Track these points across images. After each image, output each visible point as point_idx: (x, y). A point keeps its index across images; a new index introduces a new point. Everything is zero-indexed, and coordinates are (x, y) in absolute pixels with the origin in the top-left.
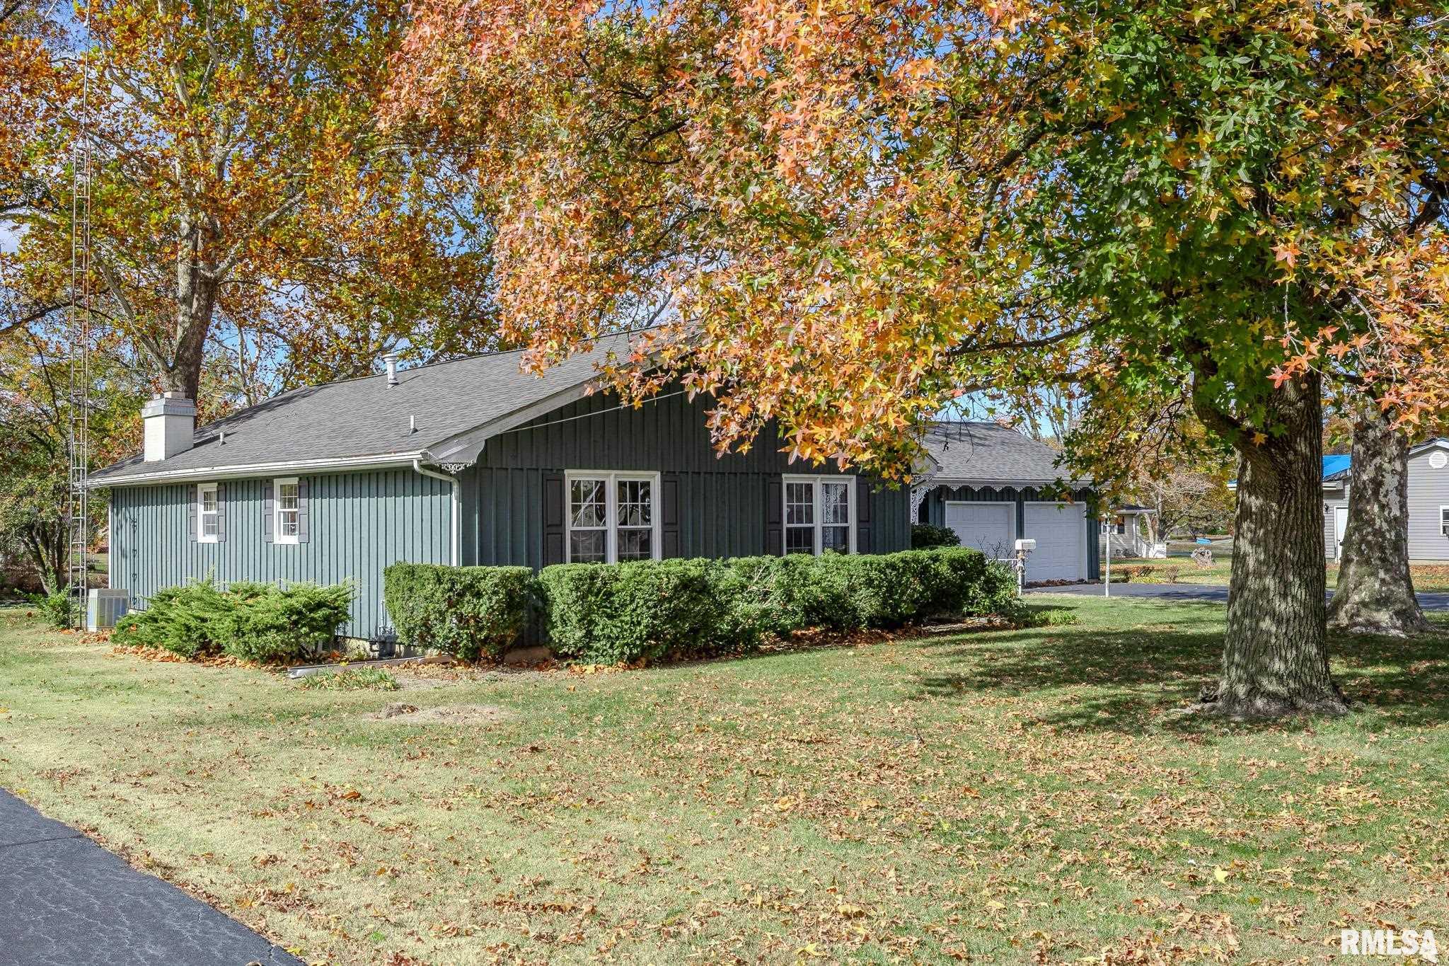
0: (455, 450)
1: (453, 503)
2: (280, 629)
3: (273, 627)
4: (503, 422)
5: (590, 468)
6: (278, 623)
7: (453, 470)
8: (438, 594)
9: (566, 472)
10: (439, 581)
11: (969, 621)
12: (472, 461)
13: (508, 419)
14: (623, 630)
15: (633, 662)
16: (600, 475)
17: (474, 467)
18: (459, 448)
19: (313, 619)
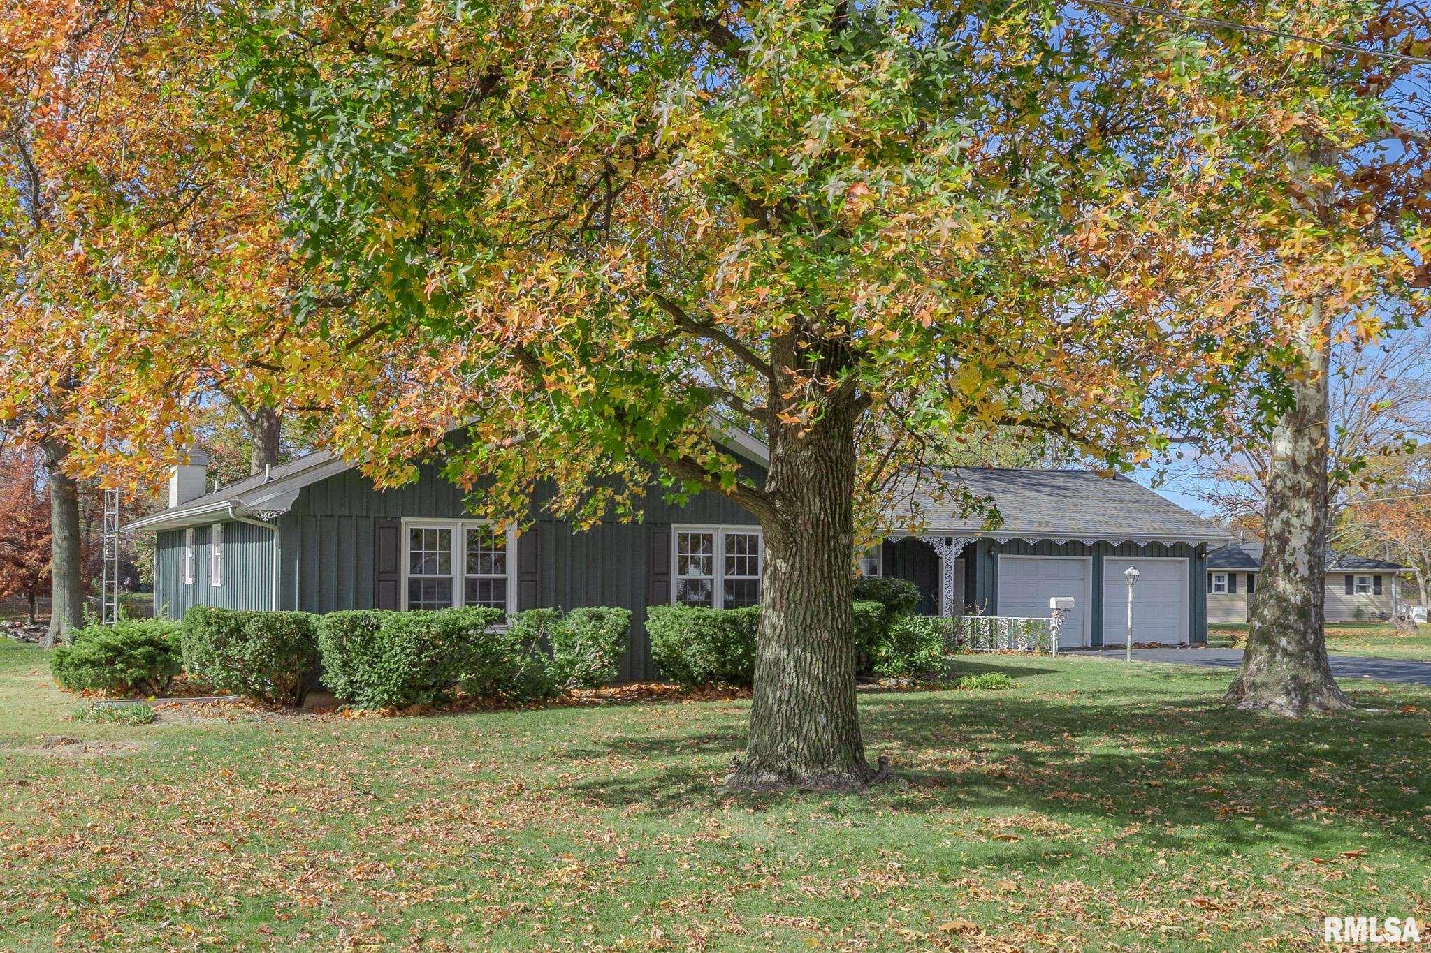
0: (267, 498)
1: (274, 549)
2: (94, 664)
3: (87, 661)
4: (320, 470)
5: (430, 516)
6: (92, 658)
7: (265, 517)
8: (206, 637)
9: (403, 520)
10: (208, 624)
11: (882, 681)
12: (286, 509)
13: (325, 468)
14: (380, 677)
15: (399, 707)
16: (446, 524)
17: (288, 514)
18: (272, 496)
19: (131, 656)
